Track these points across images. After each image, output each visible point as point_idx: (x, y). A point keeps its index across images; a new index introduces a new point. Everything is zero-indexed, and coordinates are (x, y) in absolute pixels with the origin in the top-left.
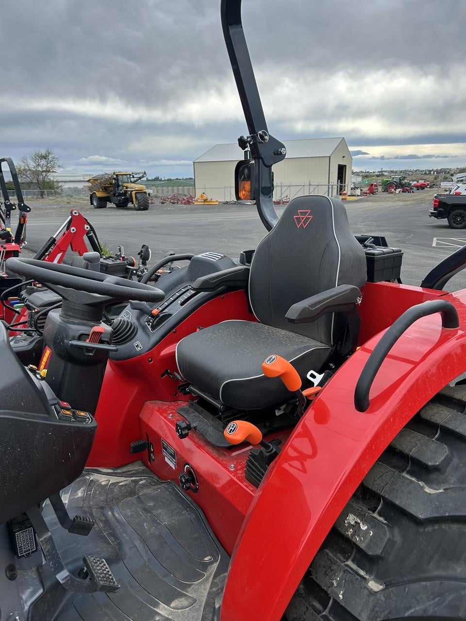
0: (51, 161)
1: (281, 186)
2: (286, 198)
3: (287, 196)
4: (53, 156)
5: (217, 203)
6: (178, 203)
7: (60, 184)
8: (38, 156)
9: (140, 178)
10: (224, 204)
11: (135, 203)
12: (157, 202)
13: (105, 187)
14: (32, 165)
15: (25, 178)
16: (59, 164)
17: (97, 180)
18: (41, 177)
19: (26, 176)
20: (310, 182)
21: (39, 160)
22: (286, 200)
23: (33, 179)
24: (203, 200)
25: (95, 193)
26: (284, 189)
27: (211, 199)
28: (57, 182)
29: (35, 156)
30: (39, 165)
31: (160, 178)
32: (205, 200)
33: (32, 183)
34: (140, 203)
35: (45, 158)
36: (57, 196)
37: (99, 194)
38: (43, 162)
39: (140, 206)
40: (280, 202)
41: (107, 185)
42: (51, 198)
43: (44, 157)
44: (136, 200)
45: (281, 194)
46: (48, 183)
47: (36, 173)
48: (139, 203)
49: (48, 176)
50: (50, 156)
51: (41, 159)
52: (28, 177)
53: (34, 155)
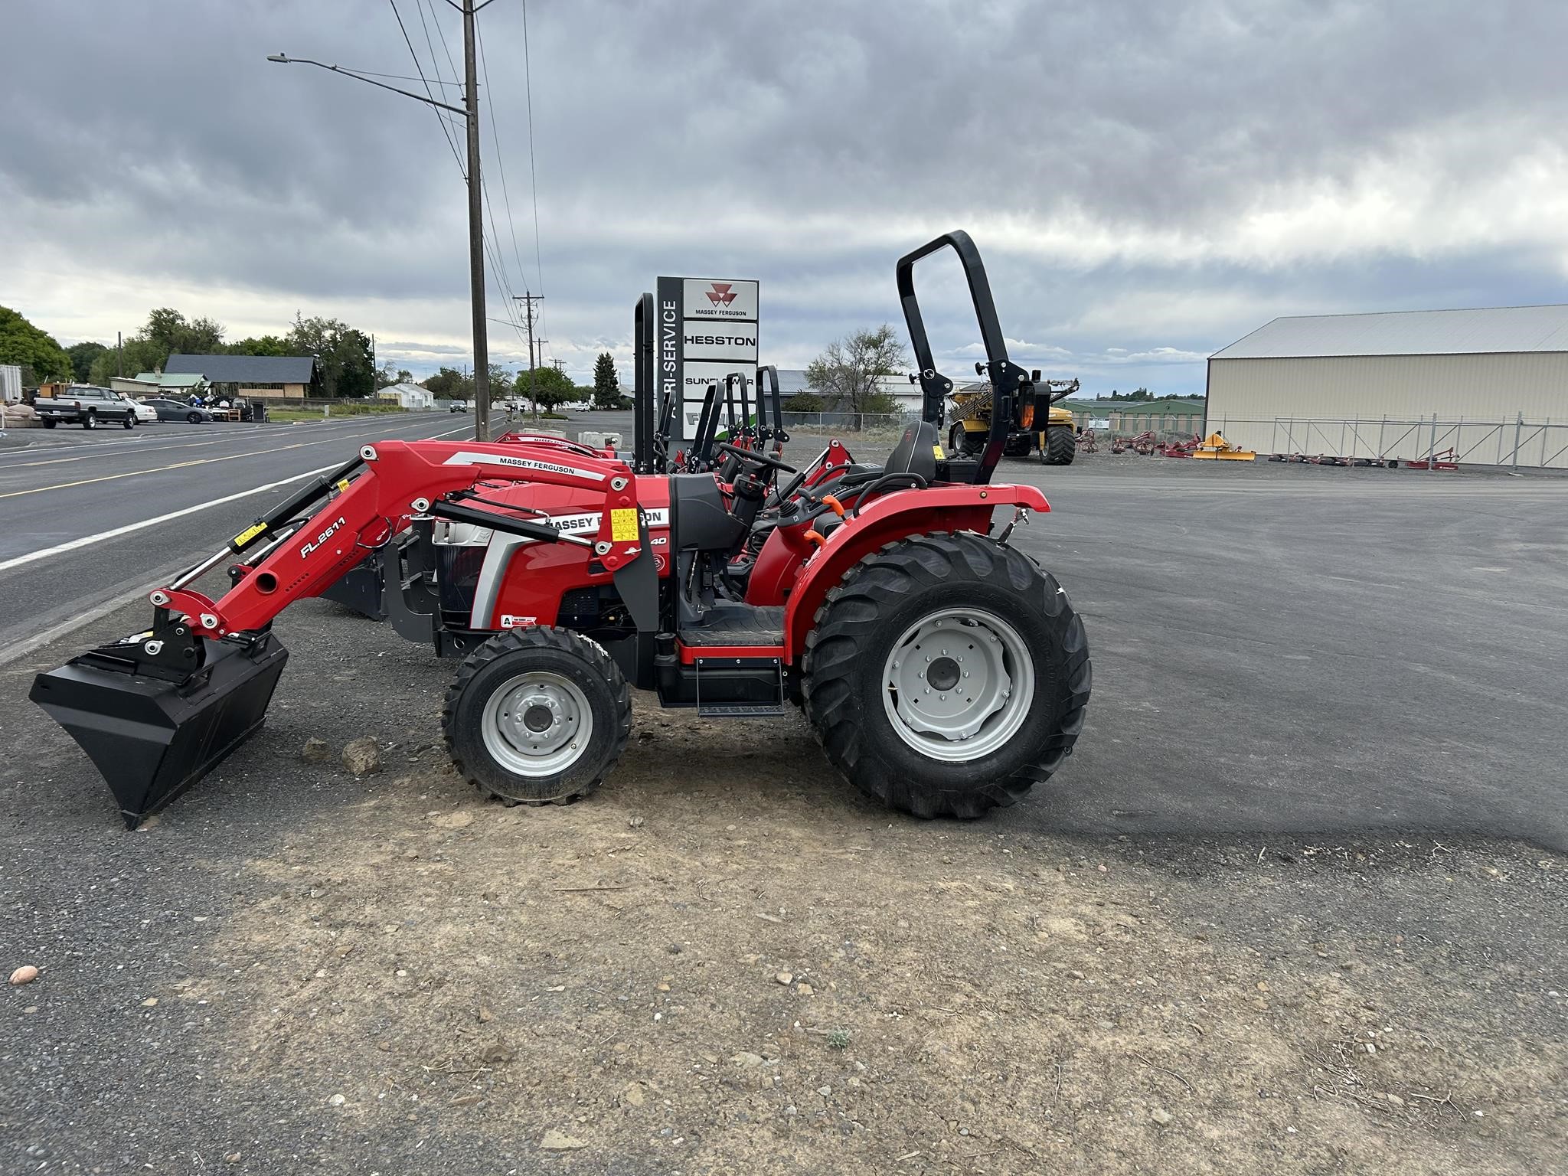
0: (886, 353)
1: (1434, 424)
2: (1448, 454)
3: (1451, 450)
4: (892, 340)
5: (1252, 458)
6: (1152, 453)
7: (897, 402)
8: (863, 341)
9: (1065, 393)
10: (1270, 460)
11: (1042, 448)
12: (1103, 448)
13: (984, 411)
14: (847, 358)
15: (831, 387)
16: (902, 360)
17: (969, 395)
18: (862, 386)
19: (833, 382)
20: (1520, 415)
21: (864, 350)
22: (1447, 460)
23: (845, 389)
24: (1215, 449)
25: (961, 423)
26: (1440, 431)
27: (1240, 448)
28: (895, 396)
29: (855, 342)
30: (861, 360)
31: (1148, 394)
32: (1223, 450)
33: (842, 397)
34: (1053, 448)
35: (876, 347)
36: (888, 427)
37: (968, 426)
38: (871, 354)
39: (1053, 454)
40: (1427, 464)
41: (988, 408)
42: (875, 430)
43: (875, 343)
44: (1046, 442)
45: (1433, 445)
46: (873, 397)
47: (851, 376)
48: (1051, 448)
49: (875, 384)
50: (887, 341)
51: (867, 348)
52: (836, 384)
53: (855, 337)
